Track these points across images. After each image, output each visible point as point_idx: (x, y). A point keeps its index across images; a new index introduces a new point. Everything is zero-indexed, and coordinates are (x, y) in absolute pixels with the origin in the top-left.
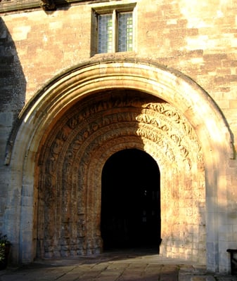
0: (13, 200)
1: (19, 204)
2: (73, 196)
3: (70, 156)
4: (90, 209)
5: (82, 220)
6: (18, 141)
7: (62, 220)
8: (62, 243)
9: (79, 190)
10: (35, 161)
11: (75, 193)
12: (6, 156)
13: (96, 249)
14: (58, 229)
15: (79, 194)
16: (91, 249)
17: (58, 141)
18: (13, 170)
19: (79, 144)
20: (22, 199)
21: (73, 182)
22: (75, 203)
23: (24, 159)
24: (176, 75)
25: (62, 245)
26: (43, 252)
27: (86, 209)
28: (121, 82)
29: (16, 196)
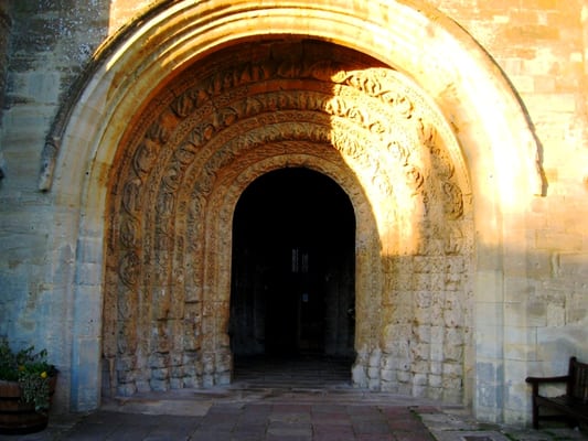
0: (58, 272)
1: (71, 280)
2: (176, 263)
3: (172, 178)
4: (210, 291)
5: (194, 314)
6: (71, 137)
7: (155, 315)
8: (155, 364)
9: (190, 250)
10: (107, 185)
11: (180, 258)
12: (43, 170)
13: (221, 374)
14: (145, 334)
15: (189, 258)
16: (213, 373)
17: (150, 144)
18: (57, 204)
19: (193, 153)
20: (76, 267)
21: (177, 233)
22: (181, 278)
23: (84, 179)
24: (428, 16)
25: (154, 368)
26: (114, 383)
27: (203, 291)
28: (305, 21)
29: (64, 262)
